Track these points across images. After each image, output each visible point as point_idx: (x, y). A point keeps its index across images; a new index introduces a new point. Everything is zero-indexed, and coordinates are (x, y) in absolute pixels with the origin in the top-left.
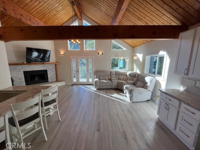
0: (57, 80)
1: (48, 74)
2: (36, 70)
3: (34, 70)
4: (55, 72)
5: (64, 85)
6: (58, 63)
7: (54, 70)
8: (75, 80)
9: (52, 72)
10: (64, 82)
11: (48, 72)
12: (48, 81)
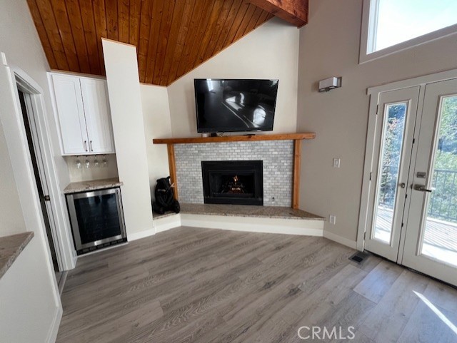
0: (292, 207)
1: (264, 179)
2: (230, 159)
3: (225, 160)
4: (289, 173)
5: (318, 239)
6: (304, 136)
7: (287, 164)
8: (382, 231)
9: (279, 170)
10: (320, 223)
11: (264, 170)
12: (261, 203)
